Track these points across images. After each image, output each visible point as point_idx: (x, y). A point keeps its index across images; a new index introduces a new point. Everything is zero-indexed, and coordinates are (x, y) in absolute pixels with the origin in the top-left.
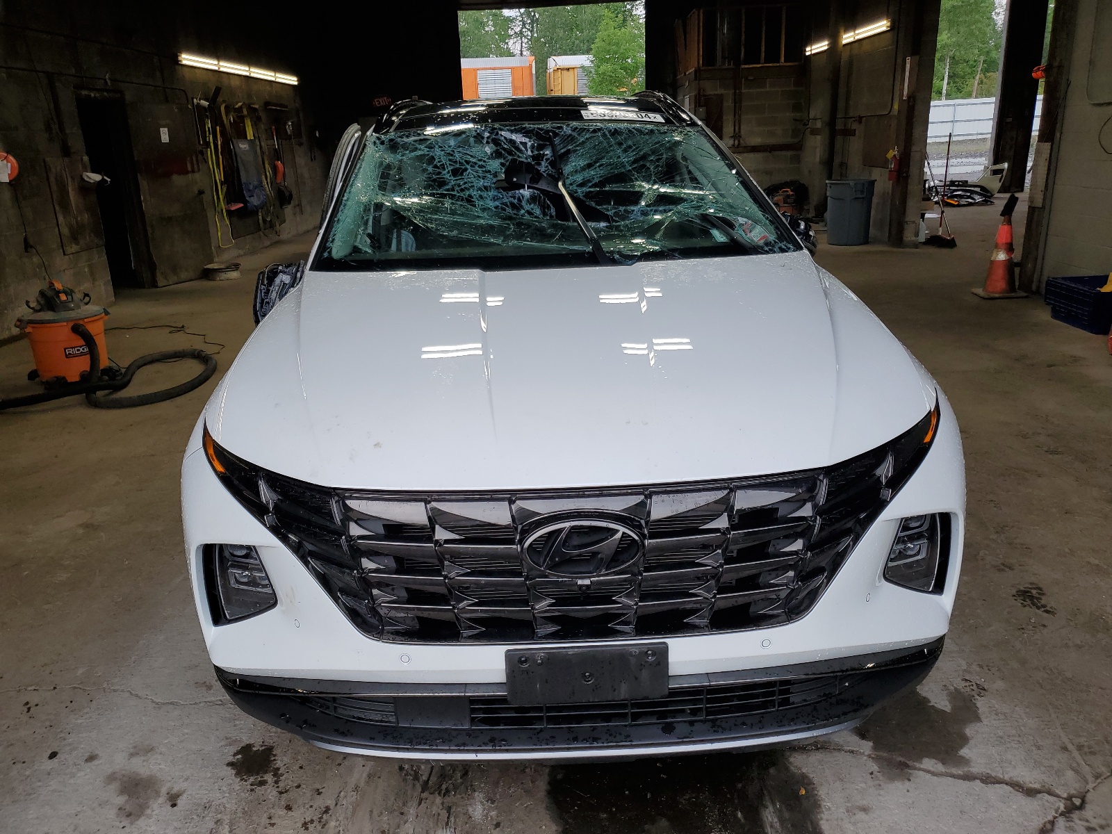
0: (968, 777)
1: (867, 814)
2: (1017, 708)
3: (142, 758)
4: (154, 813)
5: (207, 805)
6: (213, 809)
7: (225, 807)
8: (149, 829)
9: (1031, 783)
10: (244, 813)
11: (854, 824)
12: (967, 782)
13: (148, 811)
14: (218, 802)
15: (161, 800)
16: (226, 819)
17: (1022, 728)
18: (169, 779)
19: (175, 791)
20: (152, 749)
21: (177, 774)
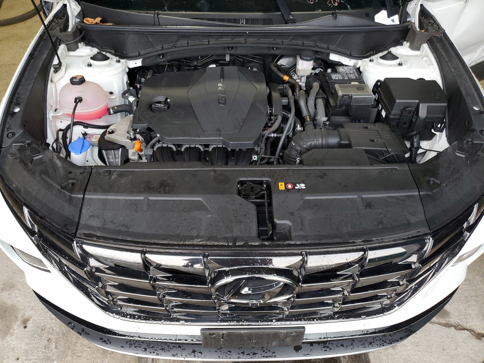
0: (447, 325)
1: (394, 349)
2: (476, 277)
3: (8, 292)
4: (15, 332)
5: (43, 328)
6: (46, 331)
7: (53, 330)
8: (12, 343)
9: (480, 330)
10: (64, 334)
11: (387, 356)
12: (447, 328)
13: (12, 331)
14: (49, 326)
15: (18, 323)
16: (53, 337)
17: (478, 291)
18: (23, 308)
19: (26, 317)
20: (13, 286)
21: (27, 304)
